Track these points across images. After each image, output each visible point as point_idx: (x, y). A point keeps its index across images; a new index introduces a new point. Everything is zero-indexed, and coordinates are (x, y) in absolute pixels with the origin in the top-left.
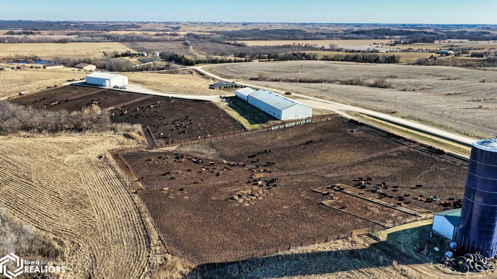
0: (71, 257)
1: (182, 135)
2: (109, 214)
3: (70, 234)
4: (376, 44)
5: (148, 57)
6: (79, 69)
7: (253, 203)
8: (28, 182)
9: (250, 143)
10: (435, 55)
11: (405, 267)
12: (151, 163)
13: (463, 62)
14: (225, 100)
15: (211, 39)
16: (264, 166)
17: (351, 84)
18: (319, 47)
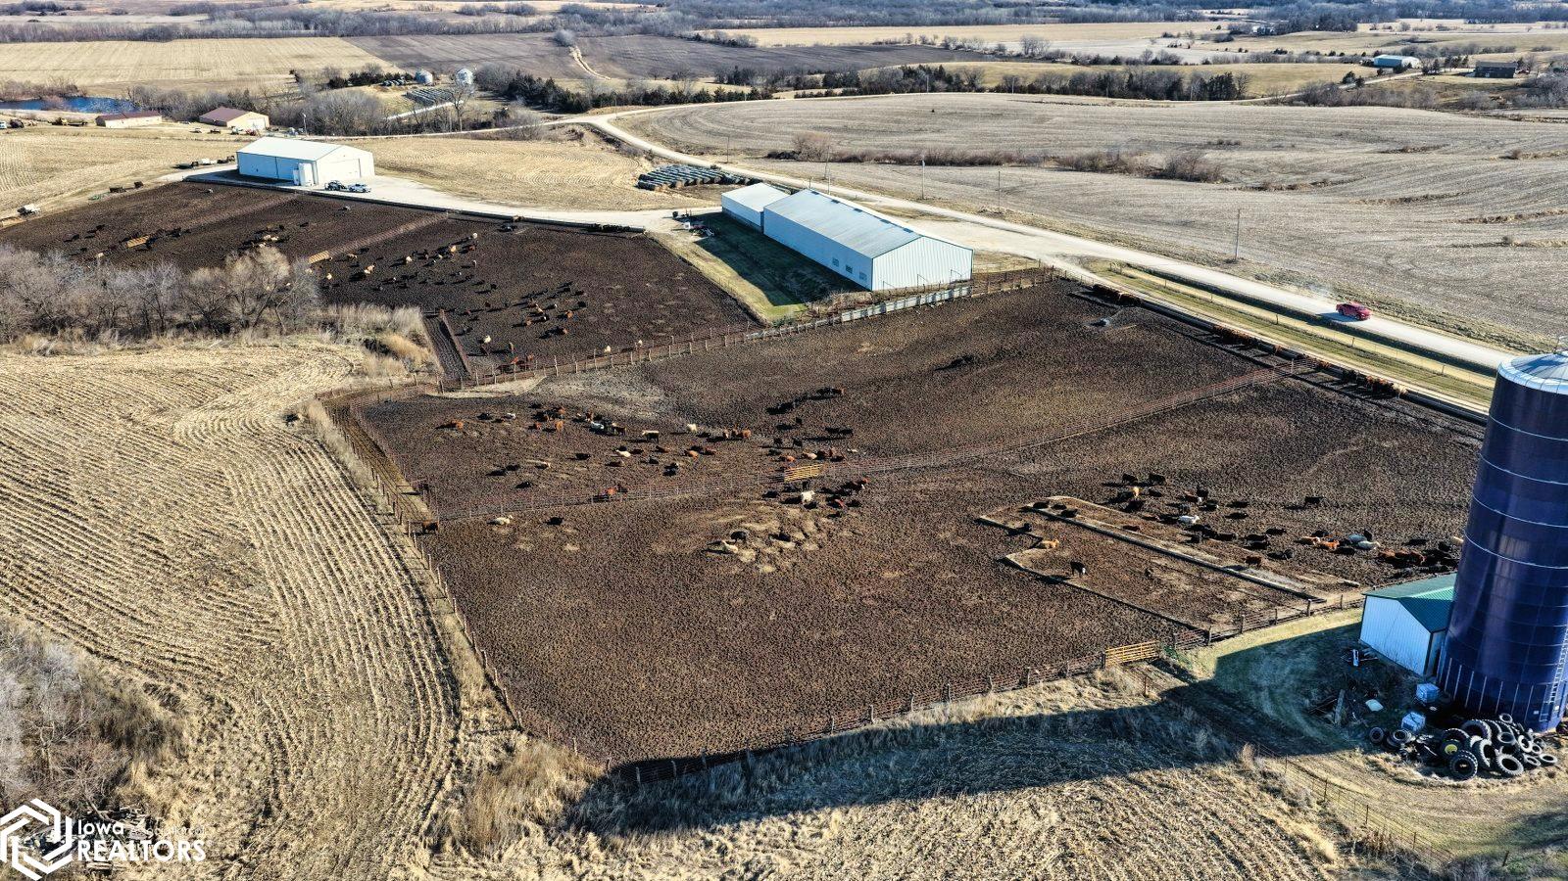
0: (203, 748)
1: (552, 343)
2: (322, 605)
3: (199, 671)
4: (1171, 36)
5: (437, 87)
6: (213, 128)
7: (787, 564)
8: (57, 501)
9: (775, 367)
10: (1359, 70)
11: (1274, 766)
12: (455, 434)
13: (1448, 92)
14: (688, 225)
15: (640, 26)
16: (820, 439)
17: (1094, 169)
18: (989, 47)
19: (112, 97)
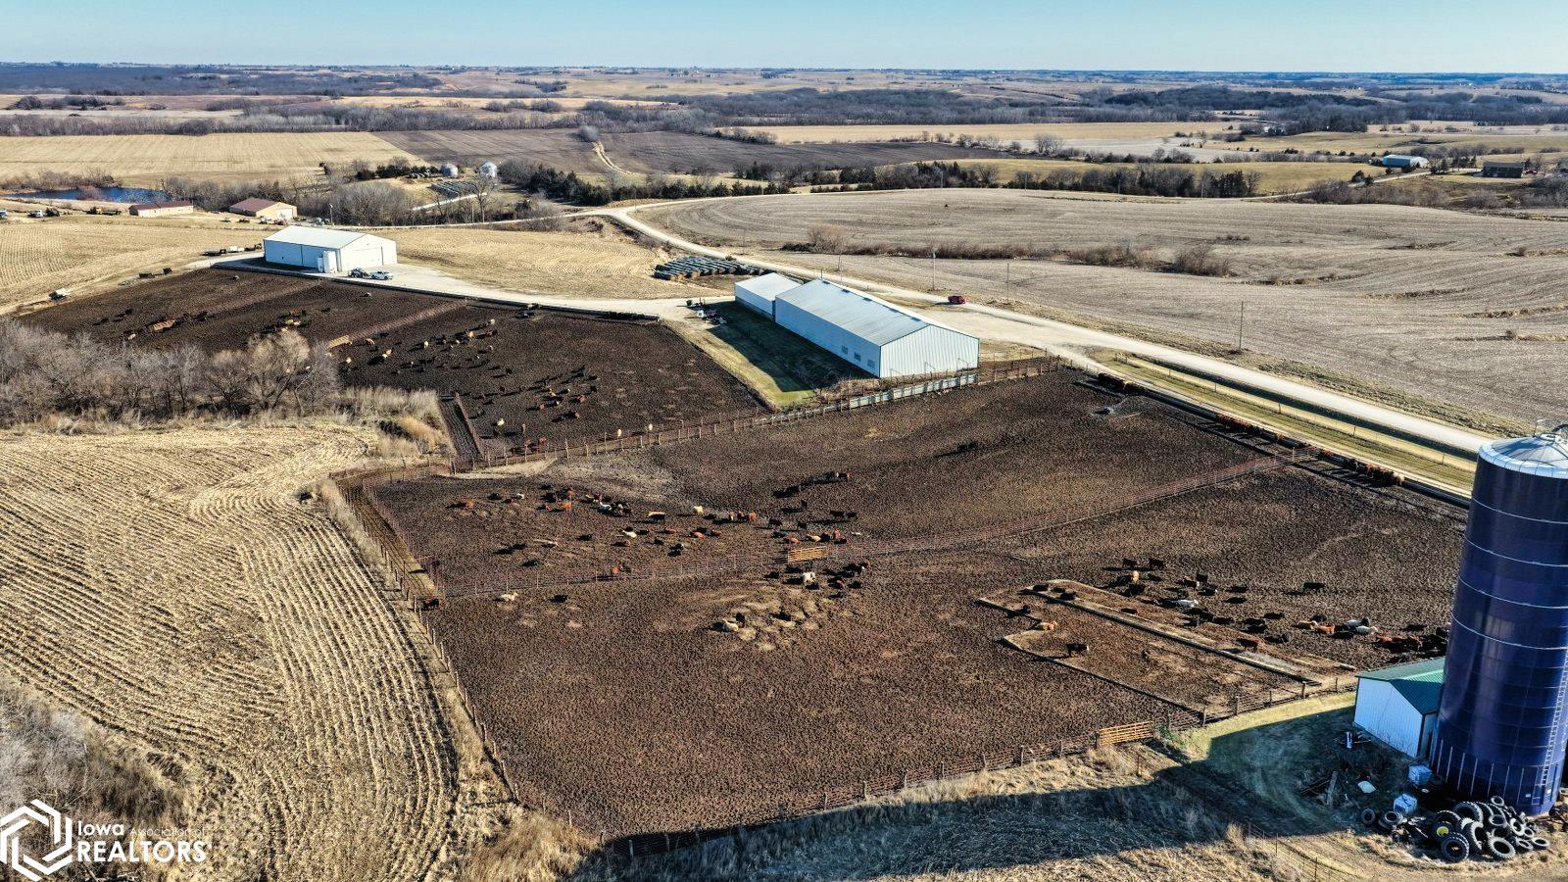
0: (203, 817)
1: (565, 427)
2: (326, 678)
3: (203, 742)
4: (1184, 136)
5: (462, 180)
6: (242, 217)
7: (787, 642)
8: (72, 575)
9: (782, 452)
10: (1367, 169)
11: (1265, 846)
12: (464, 514)
13: (1457, 191)
14: (701, 313)
15: (662, 123)
16: (825, 522)
17: (1104, 262)
18: (1003, 145)
19: (146, 187)
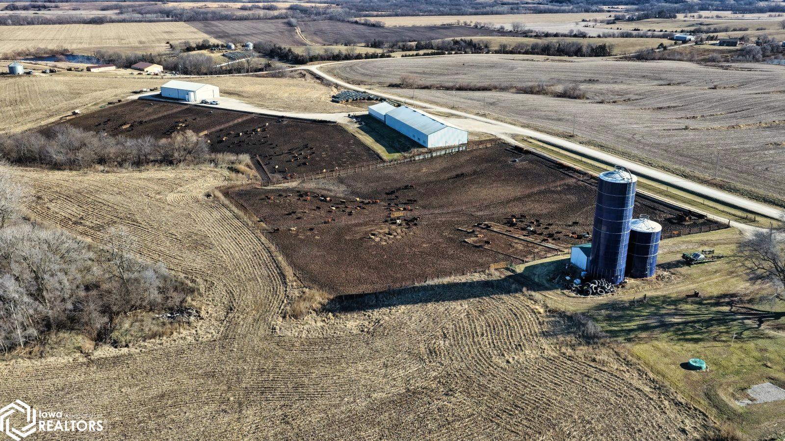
4: (586, 21)
5: (237, 51)
6: (139, 72)
7: (391, 242)
10: (666, 42)
12: (270, 201)
14: (355, 120)
16: (404, 204)
17: (532, 92)
18: (496, 27)
19: (86, 55)
